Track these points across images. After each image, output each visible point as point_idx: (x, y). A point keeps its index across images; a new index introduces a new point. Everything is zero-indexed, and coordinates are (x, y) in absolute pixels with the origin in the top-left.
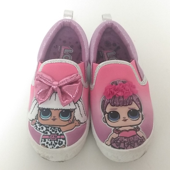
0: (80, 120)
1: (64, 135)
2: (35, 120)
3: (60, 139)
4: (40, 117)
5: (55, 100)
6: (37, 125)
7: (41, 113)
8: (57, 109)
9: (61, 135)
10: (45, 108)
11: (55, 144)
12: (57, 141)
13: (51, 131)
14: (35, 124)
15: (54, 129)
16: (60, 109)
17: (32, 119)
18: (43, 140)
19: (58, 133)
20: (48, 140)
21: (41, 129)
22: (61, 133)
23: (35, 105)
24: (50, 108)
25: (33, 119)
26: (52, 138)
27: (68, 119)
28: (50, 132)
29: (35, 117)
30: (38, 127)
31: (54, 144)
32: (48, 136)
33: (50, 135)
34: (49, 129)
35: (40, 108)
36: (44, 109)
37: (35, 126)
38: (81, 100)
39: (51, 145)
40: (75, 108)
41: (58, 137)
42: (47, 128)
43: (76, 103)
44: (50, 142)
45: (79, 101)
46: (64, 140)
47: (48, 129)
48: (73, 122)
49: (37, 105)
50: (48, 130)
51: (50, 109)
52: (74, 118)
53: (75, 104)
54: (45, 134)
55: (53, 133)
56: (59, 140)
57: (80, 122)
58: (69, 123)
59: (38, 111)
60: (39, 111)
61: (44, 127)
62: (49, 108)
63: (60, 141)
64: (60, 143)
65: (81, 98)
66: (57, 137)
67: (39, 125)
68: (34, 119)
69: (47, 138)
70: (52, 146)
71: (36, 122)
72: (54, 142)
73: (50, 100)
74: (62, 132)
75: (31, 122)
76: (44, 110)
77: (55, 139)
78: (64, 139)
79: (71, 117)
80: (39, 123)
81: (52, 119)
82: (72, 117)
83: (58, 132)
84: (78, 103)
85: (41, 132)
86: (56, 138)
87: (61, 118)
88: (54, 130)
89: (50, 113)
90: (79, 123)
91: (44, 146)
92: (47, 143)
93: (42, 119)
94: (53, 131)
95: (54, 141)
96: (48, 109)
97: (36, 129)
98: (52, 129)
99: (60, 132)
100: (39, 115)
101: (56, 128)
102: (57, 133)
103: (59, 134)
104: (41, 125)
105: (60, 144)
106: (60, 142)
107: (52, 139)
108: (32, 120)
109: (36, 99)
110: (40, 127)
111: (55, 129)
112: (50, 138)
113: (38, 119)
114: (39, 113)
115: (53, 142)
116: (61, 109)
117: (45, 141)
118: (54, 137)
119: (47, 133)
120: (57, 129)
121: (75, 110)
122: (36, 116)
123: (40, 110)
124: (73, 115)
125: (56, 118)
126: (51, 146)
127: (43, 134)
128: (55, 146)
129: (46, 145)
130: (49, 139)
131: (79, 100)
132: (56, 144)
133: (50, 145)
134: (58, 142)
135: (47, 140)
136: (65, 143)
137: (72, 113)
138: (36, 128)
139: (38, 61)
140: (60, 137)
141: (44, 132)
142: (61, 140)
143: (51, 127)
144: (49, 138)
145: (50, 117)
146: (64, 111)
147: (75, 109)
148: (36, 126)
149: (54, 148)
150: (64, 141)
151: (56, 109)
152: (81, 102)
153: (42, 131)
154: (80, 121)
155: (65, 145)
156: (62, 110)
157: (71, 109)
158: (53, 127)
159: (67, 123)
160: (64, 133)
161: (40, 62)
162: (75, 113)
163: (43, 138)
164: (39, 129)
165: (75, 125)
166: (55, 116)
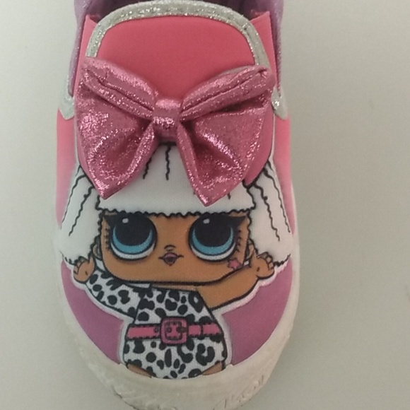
0: (271, 253)
1: (216, 322)
2: (89, 261)
3: (201, 337)
4: (110, 248)
5: (167, 178)
6: (101, 281)
7: (110, 231)
8: (175, 212)
9: (204, 321)
10: (127, 211)
11: (181, 363)
12: (191, 347)
13: (162, 306)
14: (93, 279)
15: (173, 300)
16: (189, 214)
17: (76, 258)
18: (132, 345)
19: (192, 316)
20: (153, 345)
21: (119, 299)
22: (205, 312)
23: (83, 199)
24: (149, 212)
25: (80, 258)
26: (168, 335)
27: (225, 252)
28: (160, 312)
29: (89, 250)
30: (107, 291)
31: (177, 361)
32: (151, 329)
33: (159, 325)
34: (154, 299)
35: (106, 210)
36: (123, 214)
37: (91, 286)
38: (270, 173)
39: (165, 367)
40: (252, 205)
41: (195, 330)
42: (146, 297)
43: (254, 184)
44: (160, 355)
45: (263, 176)
46: (218, 342)
47: (149, 300)
48: (247, 263)
50: (151, 306)
51: (146, 213)
52: (251, 248)
53: (248, 188)
54: (137, 322)
55: (169, 313)
56: (197, 342)
57: (271, 261)
58: (231, 270)
59: (98, 227)
60: (104, 224)
61: (130, 290)
62: (143, 212)
63: (201, 348)
64: (205, 354)
65: (268, 162)
66: (187, 330)
67: (108, 284)
69: (147, 338)
70: (172, 368)
71: (96, 268)
72: (180, 352)
73: (144, 177)
74: (210, 310)
75: (72, 267)
76: (125, 221)
77: (181, 338)
78: (218, 338)
79: (238, 244)
80: (106, 274)
81: (161, 258)
82: (244, 243)
83: (191, 310)
85: (120, 311)
86: (185, 334)
87: (199, 251)
88: (175, 305)
89: (151, 234)
90: (268, 264)
91: (136, 369)
92: (151, 357)
93: (118, 258)
94: (171, 306)
95: (179, 347)
96: (138, 213)
97: (99, 298)
98: (167, 297)
99: (199, 310)
100: (103, 240)
101: (181, 295)
102: (185, 315)
103: (198, 317)
104: (116, 282)
105: (203, 361)
106: (204, 351)
107: (169, 338)
108: (76, 261)
109: (85, 175)
110: (115, 293)
111: (177, 299)
112: (160, 337)
113: (101, 259)
114: (104, 233)
115: (174, 350)
116: (193, 212)
117: (140, 349)
118: (178, 330)
119: (145, 316)
120: (187, 296)
121: (253, 214)
122: (92, 247)
123: (109, 220)
124: (244, 236)
125: (177, 251)
126: (167, 370)
127: (128, 320)
128: (183, 367)
129: (145, 364)
130: (158, 342)
131: (264, 171)
132: (188, 358)
133: (160, 364)
134: (194, 352)
135: (147, 344)
136: (225, 354)
137: (243, 228)
138: (96, 294)
139: (81, 15)
140: (202, 331)
141: (132, 312)
142: (207, 343)
143: (159, 289)
144: (154, 337)
145: (152, 249)
146: (207, 221)
147: (249, 211)
148: (98, 288)
149: (179, 376)
150: (218, 348)
151: (172, 215)
152: (271, 180)
153: (125, 308)
154: (271, 257)
155: (223, 361)
156: (198, 217)
157: (234, 211)
158: (170, 289)
159: (224, 270)
160: (218, 314)
161: (87, 17)
162: (252, 228)
163: (129, 336)
164: (112, 299)
165: (257, 276)
166: (172, 244)
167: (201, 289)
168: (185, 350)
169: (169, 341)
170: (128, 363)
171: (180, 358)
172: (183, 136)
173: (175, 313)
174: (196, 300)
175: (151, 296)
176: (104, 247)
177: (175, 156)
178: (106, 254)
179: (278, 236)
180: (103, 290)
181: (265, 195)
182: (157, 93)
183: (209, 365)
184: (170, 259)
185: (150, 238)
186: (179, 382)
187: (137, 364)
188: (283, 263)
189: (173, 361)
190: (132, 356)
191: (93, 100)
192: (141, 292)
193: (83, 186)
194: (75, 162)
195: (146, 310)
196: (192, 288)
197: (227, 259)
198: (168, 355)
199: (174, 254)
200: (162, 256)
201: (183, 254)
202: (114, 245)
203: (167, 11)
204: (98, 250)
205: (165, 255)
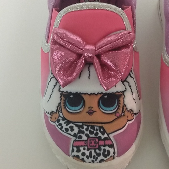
1: (110, 139)
2: (56, 113)
4: (65, 108)
5: (89, 78)
6: (62, 122)
7: (65, 101)
8: (93, 93)
9: (105, 139)
10: (72, 92)
11: (96, 156)
12: (100, 150)
13: (88, 132)
14: (58, 121)
15: (92, 130)
16: (98, 93)
17: (51, 112)
18: (75, 149)
19: (100, 137)
20: (84, 149)
21: (70, 129)
22: (106, 135)
23: (54, 87)
25: (53, 111)
26: (91, 145)
27: (114, 110)
28: (87, 135)
29: (56, 109)
30: (65, 126)
32: (84, 142)
33: (87, 141)
34: (84, 130)
35: (63, 91)
36: (71, 93)
37: (57, 124)
38: (132, 75)
39: (89, 158)
40: (125, 89)
41: (101, 143)
42: (81, 129)
43: (125, 80)
44: (87, 153)
45: (129, 77)
46: (111, 148)
47: (82, 130)
48: (123, 114)
49: (57, 87)
50: (83, 132)
51: (80, 93)
52: (125, 108)
53: (123, 82)
54: (77, 139)
55: (91, 136)
56: (103, 148)
57: (133, 113)
58: (116, 117)
60: (62, 97)
61: (74, 126)
62: (79, 92)
63: (104, 150)
64: (106, 153)
66: (98, 143)
67: (65, 123)
68: (55, 111)
69: (82, 146)
70: (92, 159)
71: (60, 116)
72: (95, 152)
73: (79, 78)
74: (108, 135)
75: (49, 115)
76: (71, 96)
77: (96, 146)
78: (112, 146)
79: (119, 106)
80: (64, 119)
81: (87, 112)
82: (121, 106)
83: (100, 134)
84: (128, 80)
85: (70, 134)
86: (97, 145)
88: (93, 132)
89: (82, 102)
90: (132, 114)
91: (77, 159)
92: (83, 154)
93: (68, 112)
94: (91, 133)
95: (95, 150)
96: (77, 93)
97: (61, 129)
98: (90, 129)
99: (103, 134)
100: (62, 105)
101: (96, 128)
102: (97, 136)
103: (103, 137)
104: (68, 122)
105: (105, 156)
106: (106, 152)
107: (91, 146)
108: (51, 113)
109: (54, 77)
110: (68, 127)
112: (87, 146)
113: (62, 112)
114: (63, 101)
115: (93, 151)
116: (100, 92)
117: (79, 151)
118: (95, 143)
119: (81, 137)
120: (98, 128)
121: (125, 93)
122: (57, 107)
123: (64, 96)
124: (122, 102)
125: (94, 109)
126: (90, 160)
127: (73, 138)
128: (97, 158)
129: (81, 157)
130: (86, 148)
131: (130, 75)
132: (99, 155)
133: (87, 157)
134: (102, 152)
135: (82, 149)
136: (114, 153)
137: (121, 99)
138: (60, 127)
140: (105, 143)
141: (75, 135)
142: (107, 148)
143: (86, 125)
144: (85, 146)
145: (83, 108)
146: (106, 97)
147: (123, 92)
148: (60, 125)
149: (95, 162)
150: (112, 150)
151: (91, 94)
152: (133, 79)
153: (72, 133)
154: (133, 111)
155: (114, 156)
156: (102, 95)
157: (117, 92)
158: (91, 125)
159: (113, 117)
160: (111, 136)
161: (54, 9)
162: (125, 100)
163: (74, 145)
164: (67, 130)
165: (127, 120)
166: (91, 106)
167: (104, 125)
168: (98, 151)
169: (91, 148)
170: (74, 156)
171: (95, 155)
172: (96, 61)
173: (93, 136)
174: (102, 130)
175: (83, 128)
176: (63, 107)
177: (92, 69)
178: (64, 110)
179: (135, 102)
180: (63, 125)
181: (130, 85)
182: (85, 43)
183: (108, 157)
184: (91, 113)
185: (82, 103)
186: (95, 165)
187: (78, 157)
188: (137, 113)
189: (93, 156)
190: (75, 153)
191: (58, 46)
192: (79, 127)
193: (53, 81)
194: (50, 71)
195: (81, 134)
196: (100, 125)
197: (115, 112)
198: (91, 153)
199: (92, 110)
200: (87, 111)
201: (96, 111)
202: (67, 107)
203: (89, 7)
204: (60, 108)
205: (89, 111)
